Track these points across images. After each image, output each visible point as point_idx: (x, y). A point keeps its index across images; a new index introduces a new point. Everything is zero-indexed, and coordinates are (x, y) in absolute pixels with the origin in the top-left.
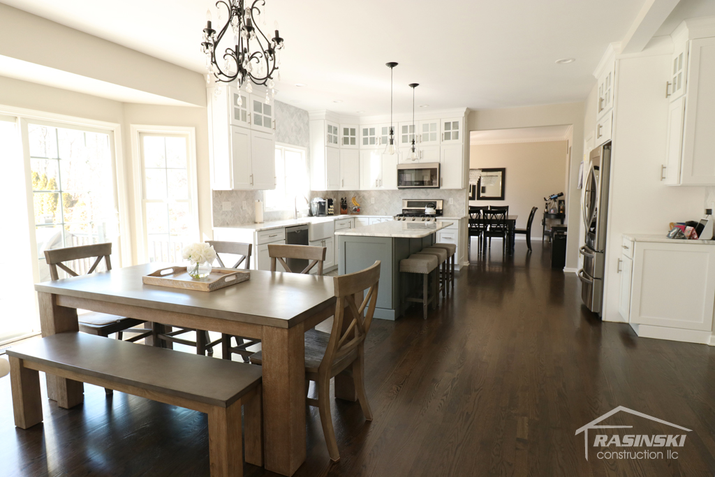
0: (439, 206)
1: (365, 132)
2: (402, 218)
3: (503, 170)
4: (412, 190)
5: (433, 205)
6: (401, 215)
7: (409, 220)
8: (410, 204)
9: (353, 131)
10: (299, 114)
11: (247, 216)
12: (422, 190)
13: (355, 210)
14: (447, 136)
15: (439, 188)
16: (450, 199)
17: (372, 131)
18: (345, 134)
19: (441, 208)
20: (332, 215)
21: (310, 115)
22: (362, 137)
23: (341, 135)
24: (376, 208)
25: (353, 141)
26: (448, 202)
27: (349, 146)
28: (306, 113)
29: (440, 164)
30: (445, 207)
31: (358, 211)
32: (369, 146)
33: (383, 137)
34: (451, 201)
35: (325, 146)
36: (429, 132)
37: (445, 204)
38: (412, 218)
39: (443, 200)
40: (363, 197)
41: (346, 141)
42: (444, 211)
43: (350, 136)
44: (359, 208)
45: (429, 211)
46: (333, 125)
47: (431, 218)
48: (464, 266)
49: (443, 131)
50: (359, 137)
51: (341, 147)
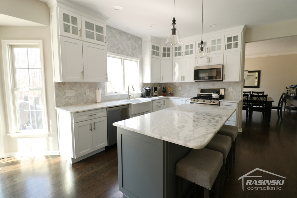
0: (222, 92)
1: (176, 49)
2: (196, 100)
3: (259, 72)
4: (204, 82)
5: (217, 92)
6: (196, 98)
7: (201, 101)
8: (202, 91)
9: (169, 49)
10: (134, 39)
11: (89, 98)
12: (210, 82)
13: (170, 93)
14: (229, 46)
15: (222, 81)
16: (230, 88)
17: (180, 48)
18: (164, 51)
19: (223, 94)
20: (156, 96)
21: (143, 40)
22: (174, 52)
23: (161, 51)
24: (182, 92)
25: (169, 55)
26: (228, 90)
27: (167, 57)
28: (140, 39)
29: (223, 66)
30: (226, 93)
31: (172, 94)
32: (178, 57)
33: (186, 51)
34: (230, 90)
35: (150, 57)
36: (216, 45)
37: (226, 91)
38: (203, 100)
39: (225, 89)
40: (175, 86)
41: (164, 55)
42: (225, 96)
43: (167, 52)
44: (172, 93)
45: (214, 95)
46: (156, 45)
47: (216, 101)
48: (239, 132)
49: (226, 43)
50: (173, 52)
51: (162, 58)
